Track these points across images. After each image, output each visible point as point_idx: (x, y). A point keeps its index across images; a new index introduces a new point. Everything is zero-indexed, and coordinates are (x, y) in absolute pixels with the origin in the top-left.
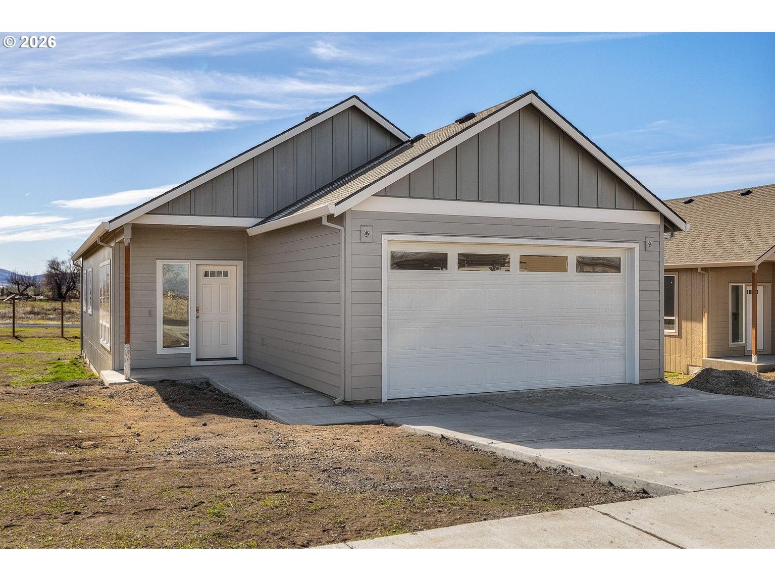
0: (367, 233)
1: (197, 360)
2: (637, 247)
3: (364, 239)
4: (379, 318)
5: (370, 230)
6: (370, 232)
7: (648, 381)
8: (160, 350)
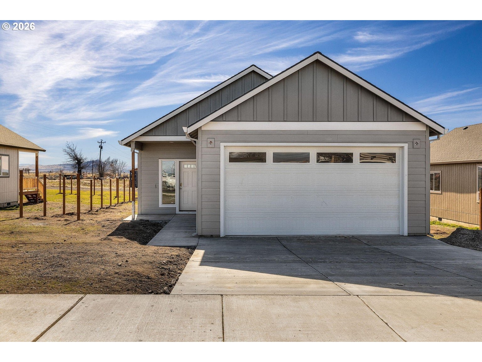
0: (211, 142)
1: (180, 211)
2: (406, 146)
3: (209, 145)
4: (219, 189)
5: (213, 140)
6: (213, 142)
7: (416, 234)
8: (161, 205)
